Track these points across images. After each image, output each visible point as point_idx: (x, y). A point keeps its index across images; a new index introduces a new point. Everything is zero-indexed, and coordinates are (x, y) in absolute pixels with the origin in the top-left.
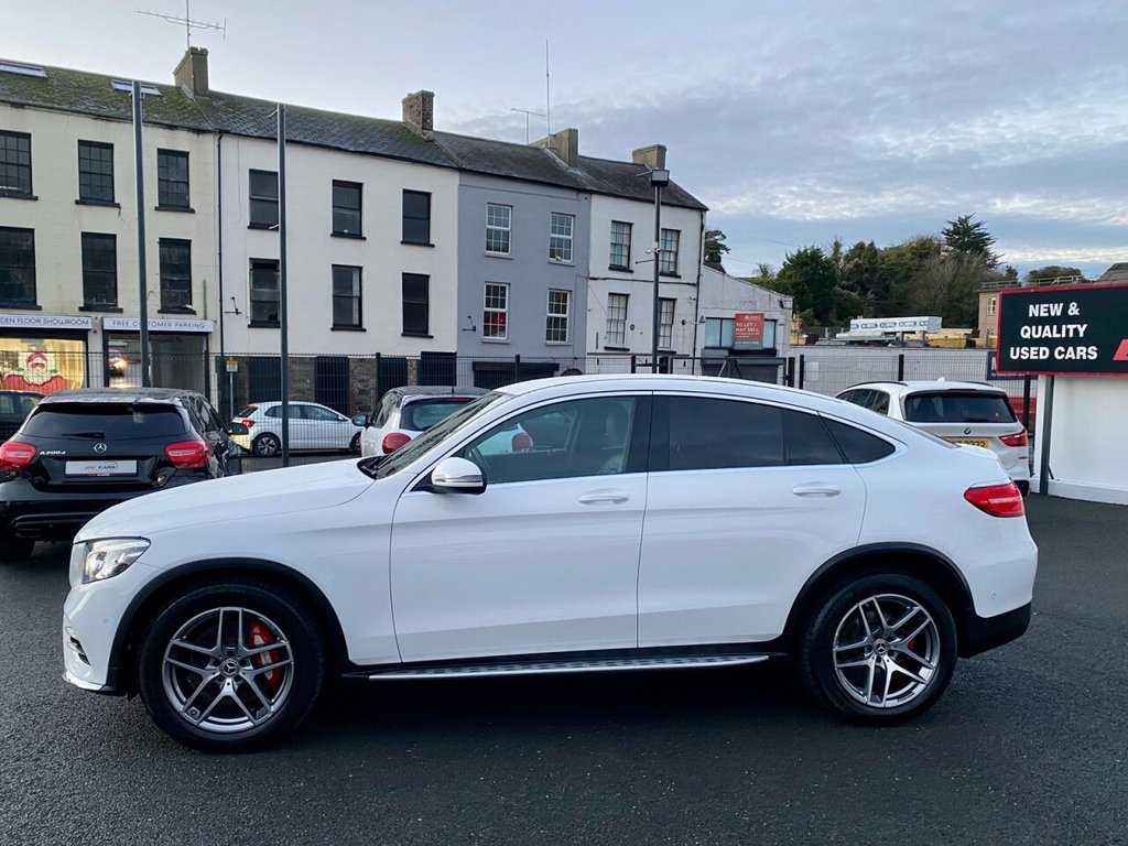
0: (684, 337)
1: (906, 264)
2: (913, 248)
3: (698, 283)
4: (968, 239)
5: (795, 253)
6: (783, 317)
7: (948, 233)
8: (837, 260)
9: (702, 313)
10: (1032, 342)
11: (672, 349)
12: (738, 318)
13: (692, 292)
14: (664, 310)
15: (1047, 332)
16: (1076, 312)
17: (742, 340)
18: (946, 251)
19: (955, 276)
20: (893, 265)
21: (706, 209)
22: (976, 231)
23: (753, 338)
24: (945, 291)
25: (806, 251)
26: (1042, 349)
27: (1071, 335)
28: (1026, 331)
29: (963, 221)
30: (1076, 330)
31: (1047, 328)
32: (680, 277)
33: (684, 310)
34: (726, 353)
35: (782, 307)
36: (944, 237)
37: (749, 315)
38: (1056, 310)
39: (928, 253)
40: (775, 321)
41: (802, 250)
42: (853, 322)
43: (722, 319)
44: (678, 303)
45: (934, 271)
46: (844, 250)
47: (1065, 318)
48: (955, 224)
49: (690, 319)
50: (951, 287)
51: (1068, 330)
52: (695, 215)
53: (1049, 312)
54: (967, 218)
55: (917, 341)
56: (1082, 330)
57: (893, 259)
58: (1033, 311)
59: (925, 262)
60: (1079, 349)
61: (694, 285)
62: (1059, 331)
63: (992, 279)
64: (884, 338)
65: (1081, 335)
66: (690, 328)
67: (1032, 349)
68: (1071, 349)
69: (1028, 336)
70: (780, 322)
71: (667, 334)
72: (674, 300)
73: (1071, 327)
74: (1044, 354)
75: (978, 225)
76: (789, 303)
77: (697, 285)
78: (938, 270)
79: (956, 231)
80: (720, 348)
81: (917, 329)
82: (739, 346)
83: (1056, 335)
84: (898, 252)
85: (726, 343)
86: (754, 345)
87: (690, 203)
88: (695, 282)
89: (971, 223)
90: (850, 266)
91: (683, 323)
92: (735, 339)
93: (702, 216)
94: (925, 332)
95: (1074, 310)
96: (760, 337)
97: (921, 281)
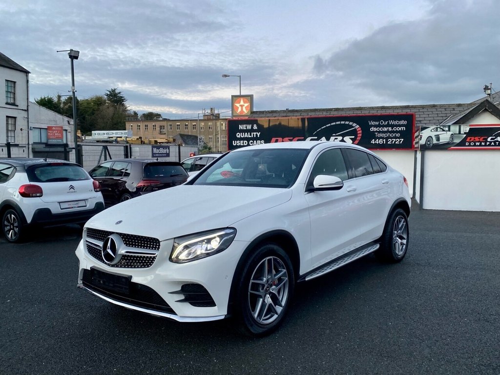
0: (22, 137)
1: (91, 107)
2: (94, 101)
3: (28, 110)
4: (116, 99)
5: (39, 99)
6: (70, 128)
7: (107, 95)
8: (60, 103)
9: (31, 125)
10: (241, 139)
11: (16, 143)
12: (48, 129)
13: (24, 114)
14: (10, 122)
15: (246, 135)
16: (256, 128)
17: (53, 139)
18: (107, 103)
19: (114, 114)
20: (86, 107)
21: (29, 72)
22: (119, 95)
23: (58, 138)
24: (110, 120)
25: (45, 98)
26: (245, 141)
27: (255, 136)
28: (238, 135)
29: (114, 91)
30: (256, 135)
31: (246, 133)
32: (17, 106)
33: (21, 123)
34: (44, 146)
35: (69, 123)
36: (106, 97)
37: (55, 127)
38: (249, 127)
39: (101, 104)
40: (66, 130)
41: (43, 98)
42: (93, 132)
43: (40, 128)
44: (18, 120)
45: (104, 111)
46: (63, 99)
47: (252, 130)
48: (110, 92)
49: (25, 128)
50: (112, 119)
51: (254, 135)
52: (23, 75)
53: (246, 127)
54: (115, 90)
55: (123, 141)
56: (259, 134)
57: (85, 105)
58: (241, 127)
59: (101, 108)
60: (258, 141)
61: (25, 110)
62: (251, 135)
63: (129, 116)
64: (108, 140)
65: (258, 136)
66: (25, 132)
67: (241, 141)
68: (255, 141)
69: (239, 137)
70: (68, 131)
71: (13, 135)
72: (15, 118)
73: (255, 133)
74: (246, 143)
75: (120, 93)
76: (72, 122)
77: (27, 110)
78: (106, 111)
79: (111, 95)
80: (41, 143)
81: (123, 136)
82: (51, 142)
83: (249, 136)
84: (87, 102)
85: (44, 140)
86: (59, 142)
87: (19, 68)
88: (26, 109)
89: (117, 91)
90: (67, 107)
91: (21, 130)
92: (48, 139)
93: (27, 76)
94: (127, 137)
95: (255, 127)
96: (62, 138)
97: (100, 116)
